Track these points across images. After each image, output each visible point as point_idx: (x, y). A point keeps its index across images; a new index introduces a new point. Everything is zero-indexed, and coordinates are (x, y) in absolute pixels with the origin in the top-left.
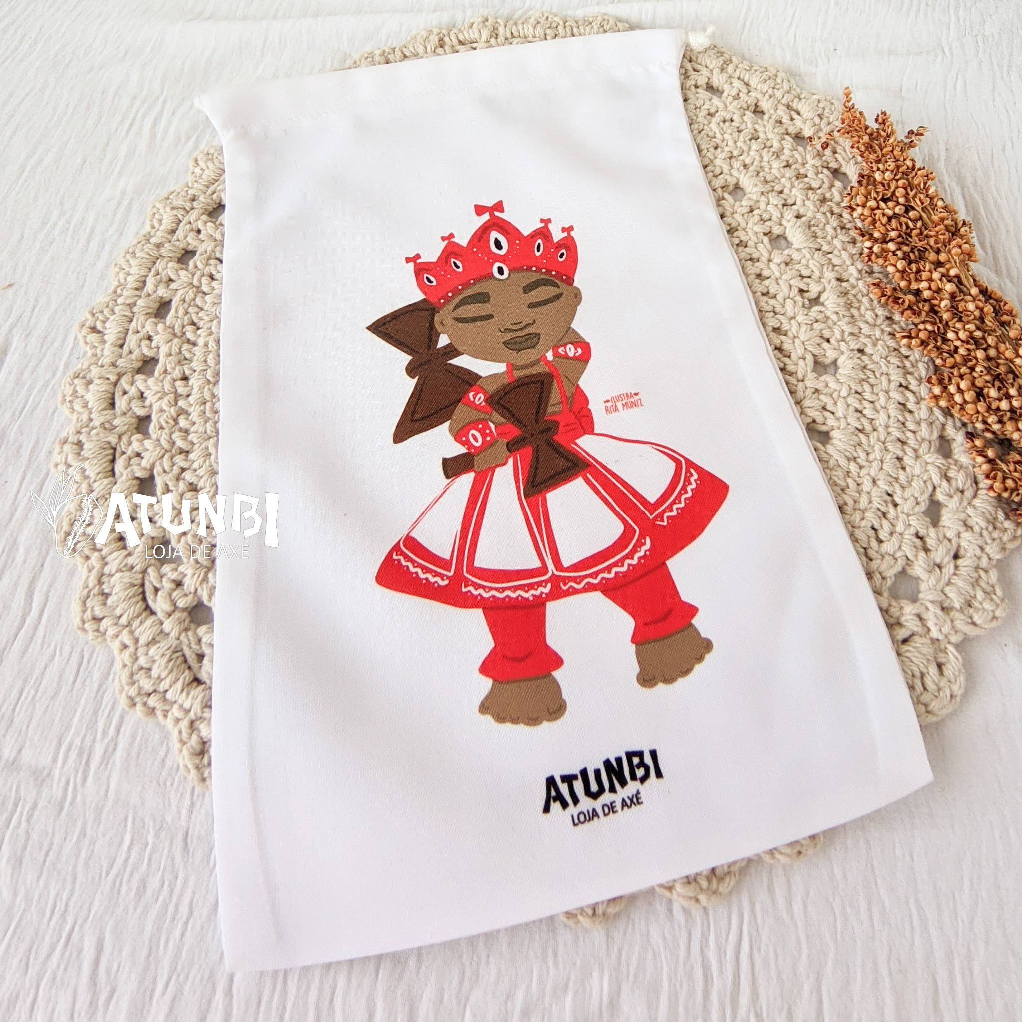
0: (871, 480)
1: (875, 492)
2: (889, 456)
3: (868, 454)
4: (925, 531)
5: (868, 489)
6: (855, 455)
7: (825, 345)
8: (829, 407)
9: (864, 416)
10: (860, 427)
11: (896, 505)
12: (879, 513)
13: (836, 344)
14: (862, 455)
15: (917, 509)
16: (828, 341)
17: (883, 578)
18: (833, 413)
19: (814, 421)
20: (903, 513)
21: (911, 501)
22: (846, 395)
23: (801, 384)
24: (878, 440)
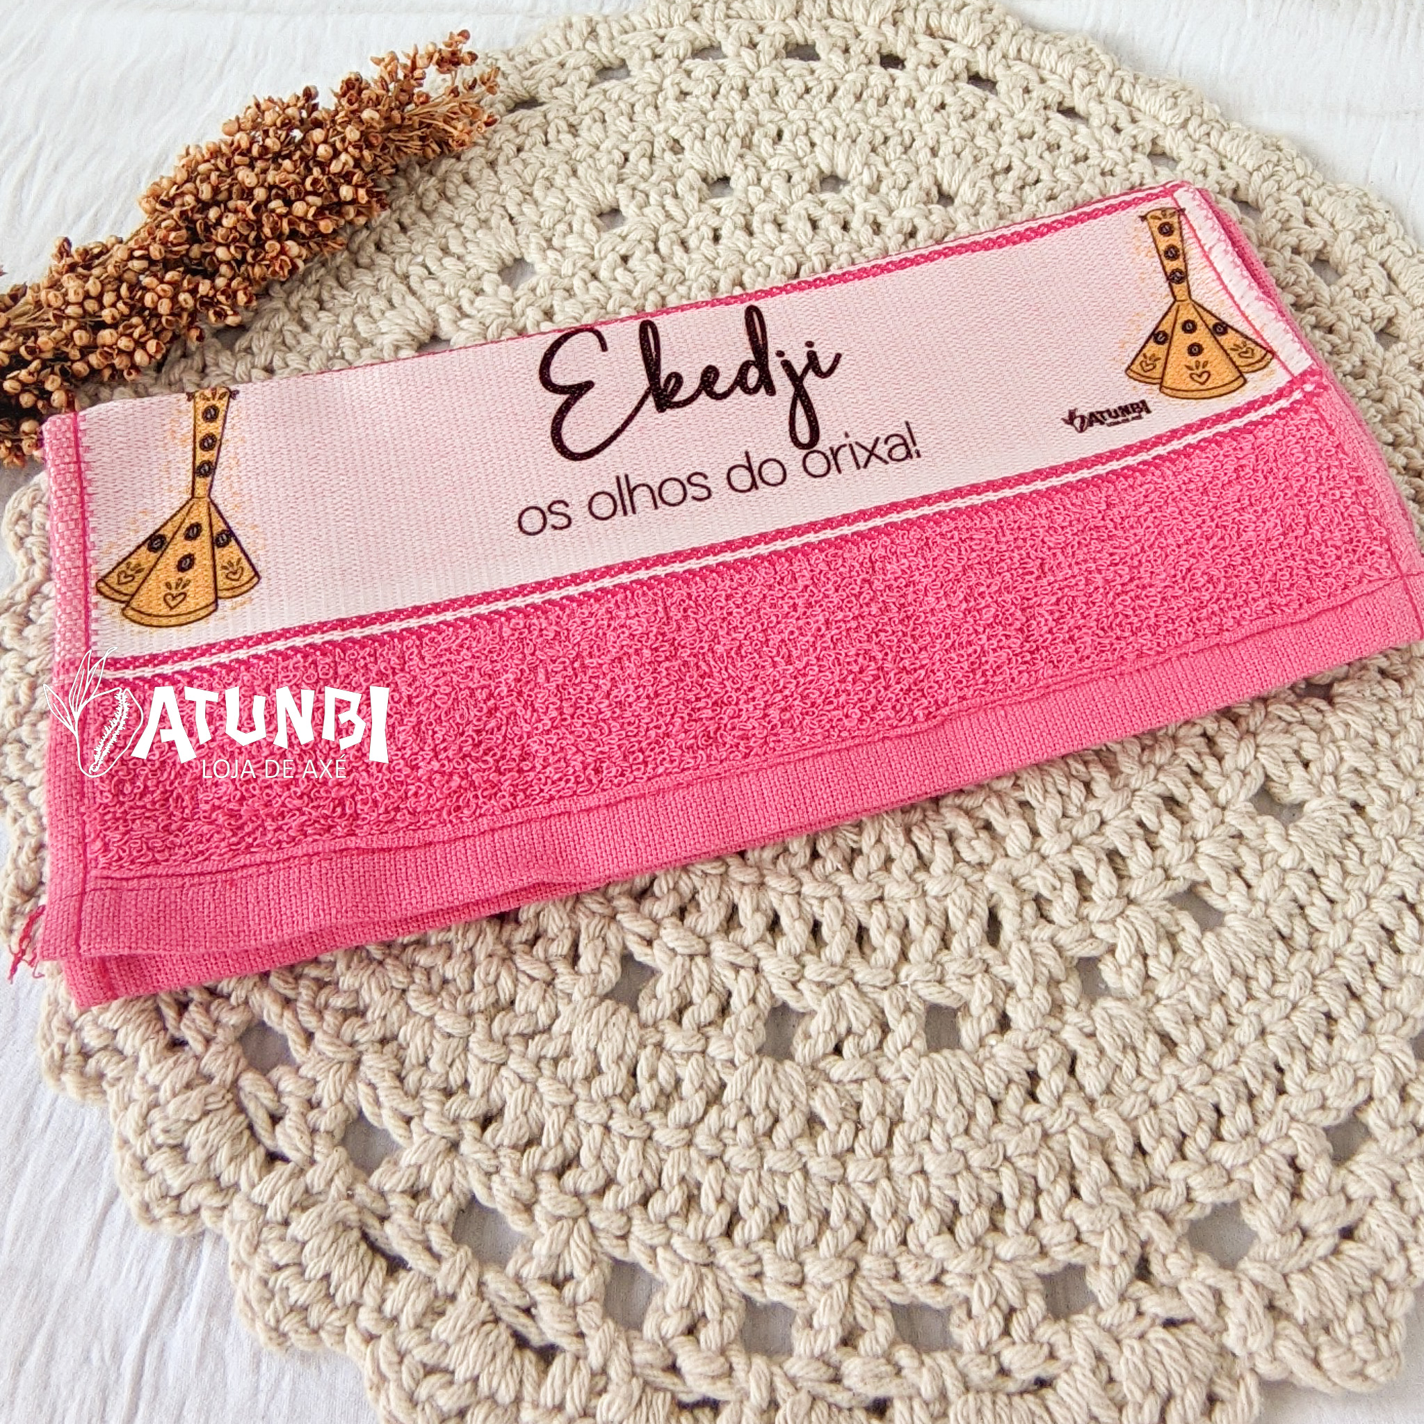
0: (1258, 1028)
1: (1253, 1050)
2: (1310, 1004)
3: (1274, 982)
4: (1310, 1160)
5: (1244, 1040)
6: (1251, 971)
7: (1297, 770)
8: (1247, 873)
9: (1305, 917)
10: (1286, 931)
11: (1281, 1091)
12: (1242, 1089)
13: (1317, 776)
14: (1264, 978)
15: (1316, 1117)
16: (1306, 765)
17: (1190, 1200)
18: (1249, 886)
19: (1207, 884)
20: (1287, 1110)
21: (1313, 1100)
22: (1288, 866)
23: (1216, 810)
24: (1308, 968)
